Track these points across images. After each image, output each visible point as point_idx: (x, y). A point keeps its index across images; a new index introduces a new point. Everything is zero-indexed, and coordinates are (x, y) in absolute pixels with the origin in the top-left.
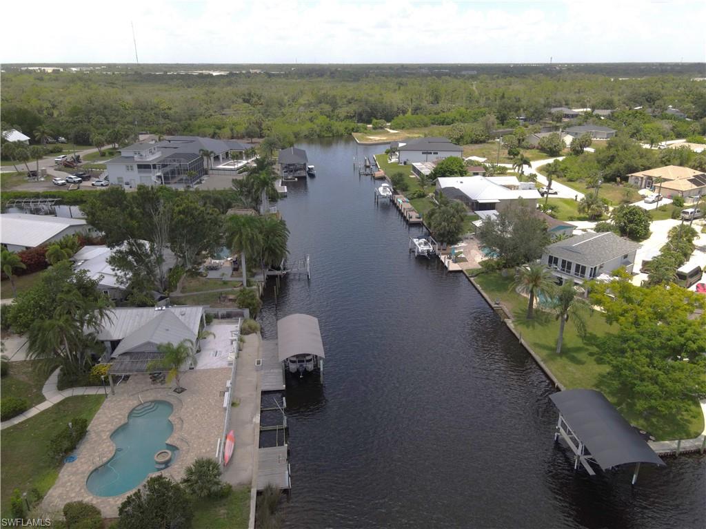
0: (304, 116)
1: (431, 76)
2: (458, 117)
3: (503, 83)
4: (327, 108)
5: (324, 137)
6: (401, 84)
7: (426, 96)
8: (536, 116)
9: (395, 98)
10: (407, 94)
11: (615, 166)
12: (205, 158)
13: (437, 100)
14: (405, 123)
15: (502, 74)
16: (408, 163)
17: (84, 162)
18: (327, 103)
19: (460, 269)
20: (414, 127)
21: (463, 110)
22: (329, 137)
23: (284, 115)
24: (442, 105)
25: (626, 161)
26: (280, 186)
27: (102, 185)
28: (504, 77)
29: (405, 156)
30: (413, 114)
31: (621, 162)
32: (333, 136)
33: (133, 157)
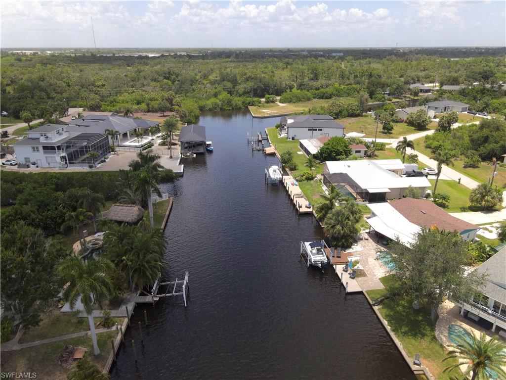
0: (210, 92)
1: (310, 57)
2: (335, 92)
3: (365, 63)
4: (229, 85)
5: (225, 110)
6: (288, 64)
7: (308, 74)
8: (398, 92)
9: (283, 76)
10: (293, 73)
11: (490, 146)
12: (110, 137)
13: (316, 77)
14: (291, 97)
15: (363, 55)
16: (296, 138)
17: (11, 137)
18: (229, 81)
19: (360, 290)
20: (299, 101)
21: (337, 85)
22: (230, 110)
23: (194, 90)
24: (322, 81)
25: (502, 142)
26: (178, 164)
27: (11, 165)
28: (365, 58)
29: (293, 132)
30: (298, 90)
31: (496, 142)
32: (233, 109)
33: (39, 138)
